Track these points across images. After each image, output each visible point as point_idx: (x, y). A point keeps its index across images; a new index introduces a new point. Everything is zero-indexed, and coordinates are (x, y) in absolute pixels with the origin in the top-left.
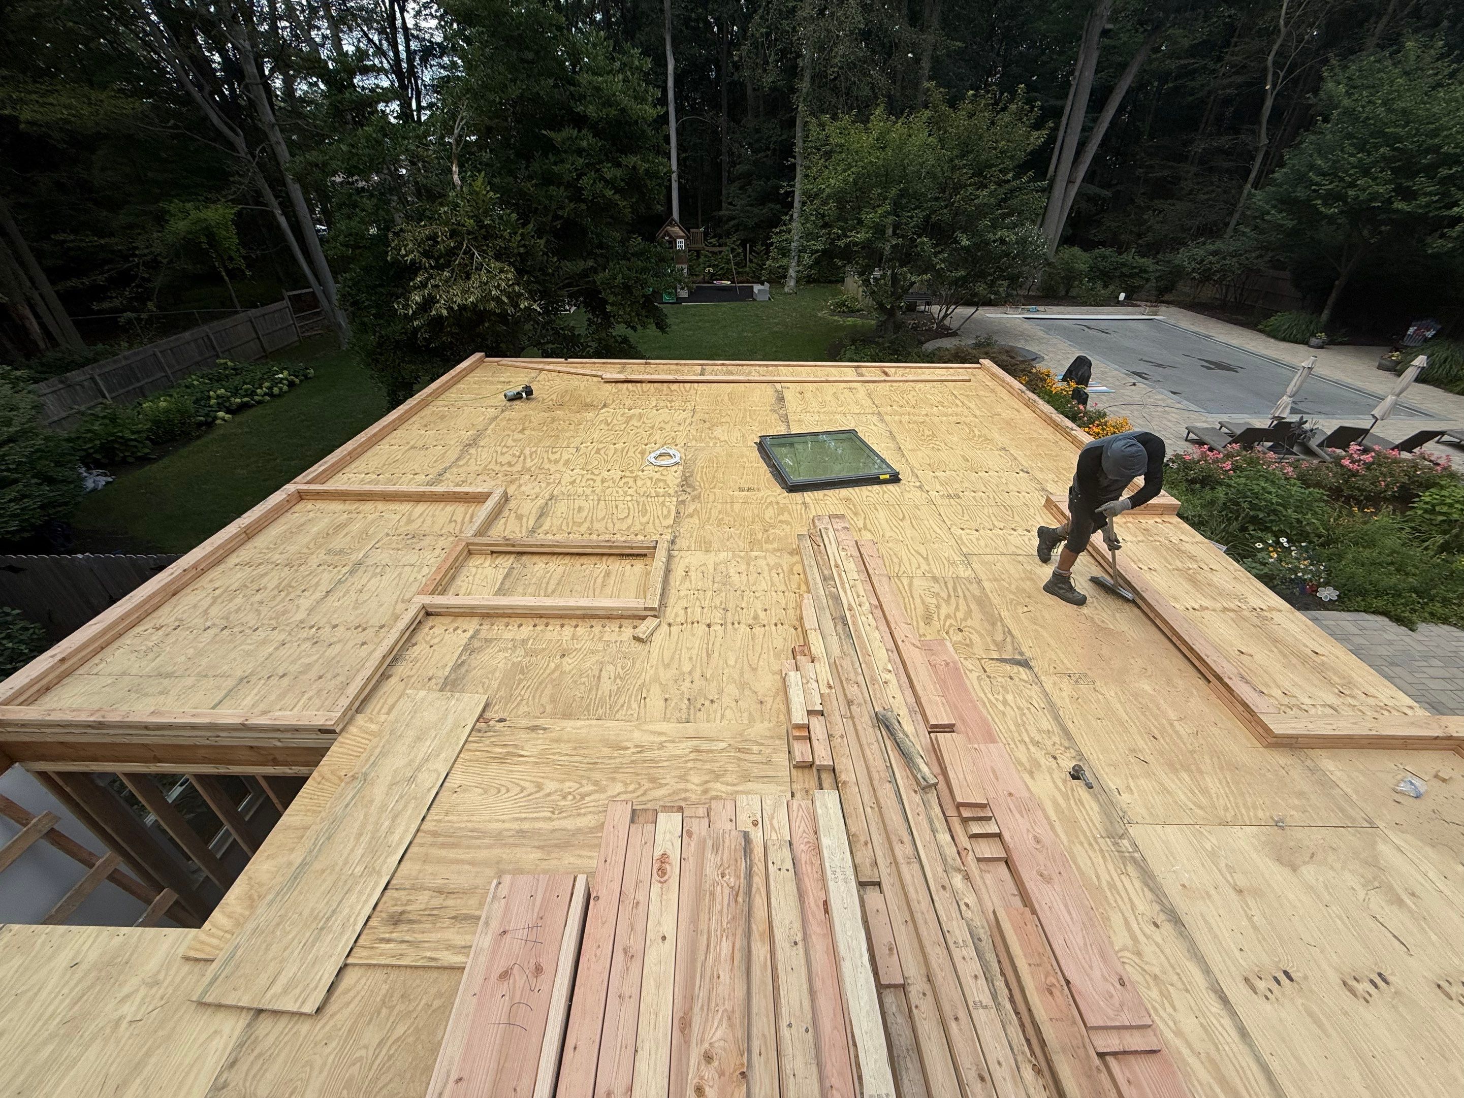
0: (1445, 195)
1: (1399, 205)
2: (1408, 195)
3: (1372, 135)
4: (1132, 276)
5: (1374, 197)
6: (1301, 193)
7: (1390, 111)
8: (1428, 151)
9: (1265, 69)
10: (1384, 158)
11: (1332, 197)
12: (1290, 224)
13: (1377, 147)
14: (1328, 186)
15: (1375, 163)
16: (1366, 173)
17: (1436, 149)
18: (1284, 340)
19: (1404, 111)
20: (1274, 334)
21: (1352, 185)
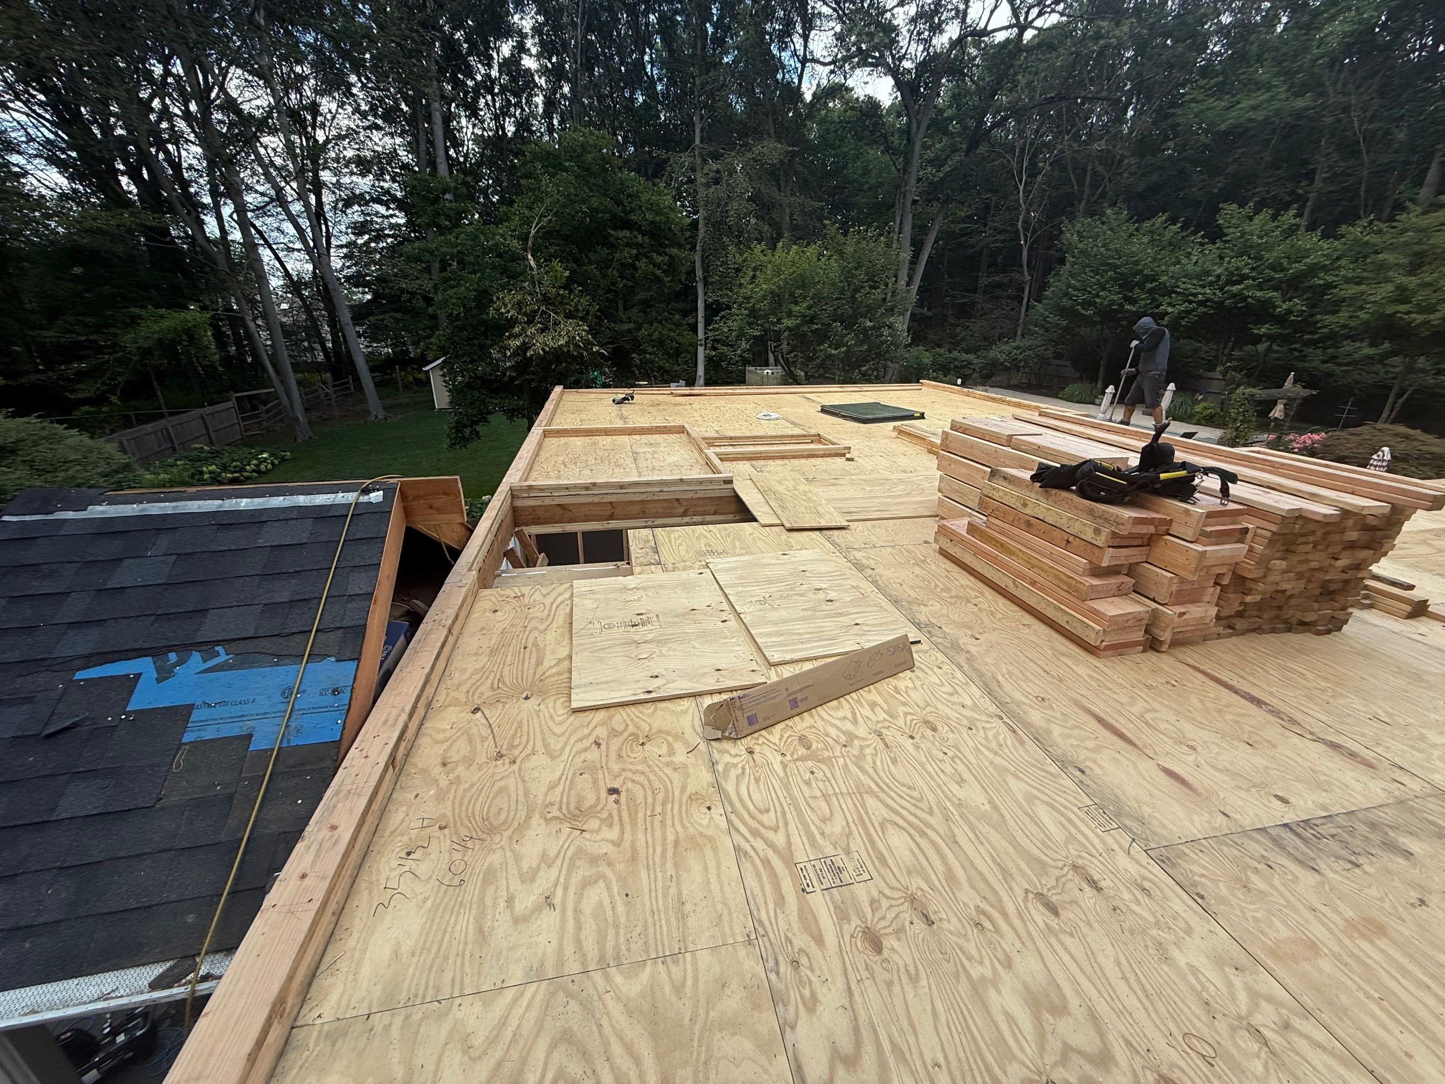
0: (1154, 300)
1: (1128, 307)
2: (1133, 302)
3: (1102, 265)
4: (963, 367)
5: (1112, 302)
6: (1066, 303)
7: (1108, 250)
8: (1136, 274)
9: (1018, 231)
10: (1111, 278)
11: (1087, 304)
12: (1064, 323)
13: (1106, 272)
14: (1082, 297)
15: (1107, 282)
16: (1104, 289)
17: (1140, 272)
18: (1078, 402)
19: (1116, 250)
20: (1070, 399)
21: (1098, 296)
